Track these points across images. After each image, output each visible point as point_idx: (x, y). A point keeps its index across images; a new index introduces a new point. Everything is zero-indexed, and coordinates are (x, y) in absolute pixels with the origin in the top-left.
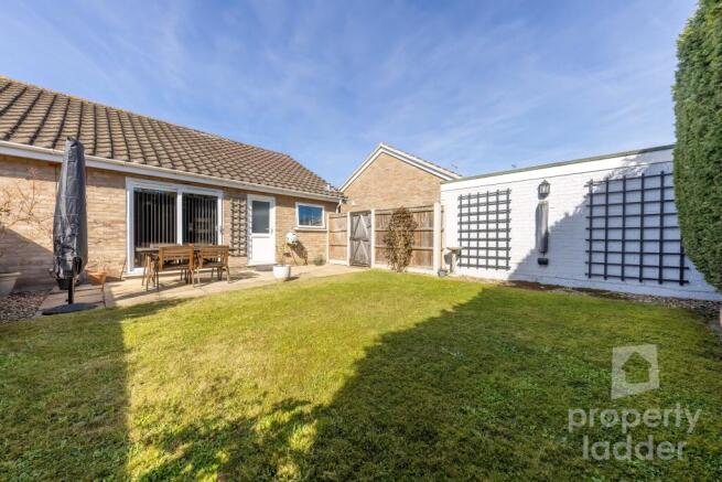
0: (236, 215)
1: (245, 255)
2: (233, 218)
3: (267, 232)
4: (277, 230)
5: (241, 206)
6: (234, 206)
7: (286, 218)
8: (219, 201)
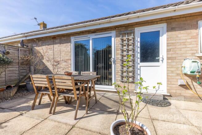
0: (125, 48)
1: (133, 82)
2: (123, 51)
3: (158, 61)
4: (168, 58)
5: (128, 40)
6: (123, 40)
7: (184, 43)
8: (113, 39)
